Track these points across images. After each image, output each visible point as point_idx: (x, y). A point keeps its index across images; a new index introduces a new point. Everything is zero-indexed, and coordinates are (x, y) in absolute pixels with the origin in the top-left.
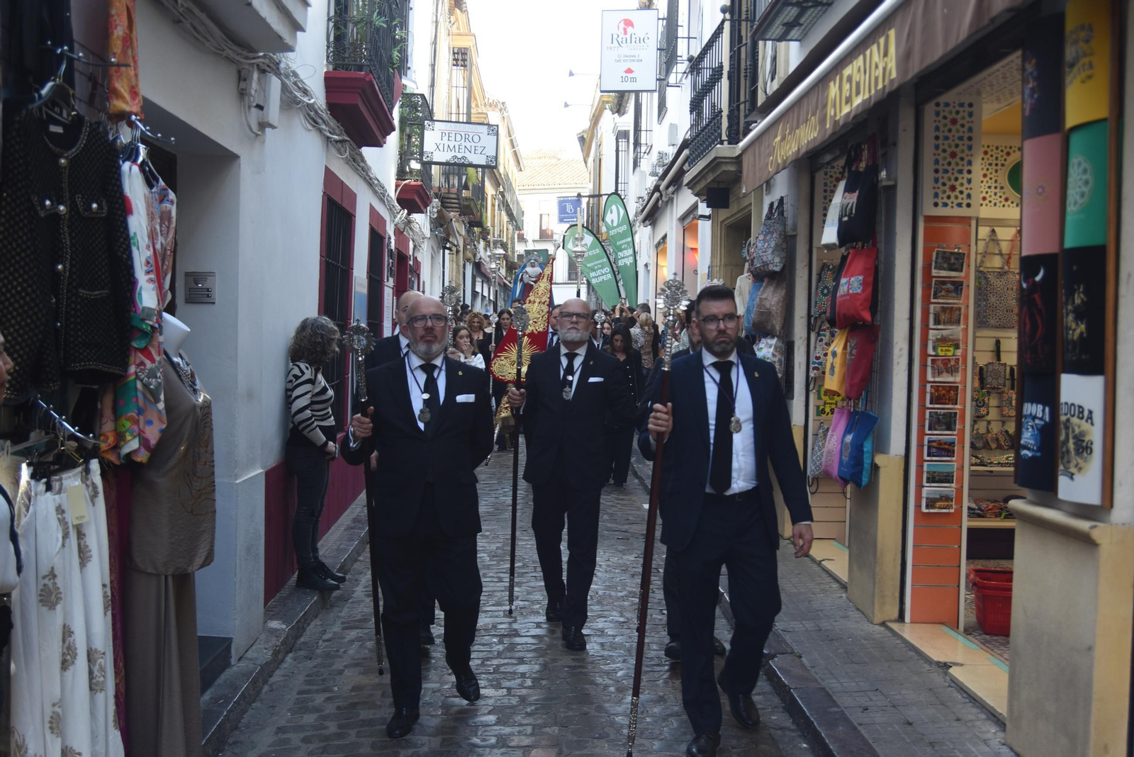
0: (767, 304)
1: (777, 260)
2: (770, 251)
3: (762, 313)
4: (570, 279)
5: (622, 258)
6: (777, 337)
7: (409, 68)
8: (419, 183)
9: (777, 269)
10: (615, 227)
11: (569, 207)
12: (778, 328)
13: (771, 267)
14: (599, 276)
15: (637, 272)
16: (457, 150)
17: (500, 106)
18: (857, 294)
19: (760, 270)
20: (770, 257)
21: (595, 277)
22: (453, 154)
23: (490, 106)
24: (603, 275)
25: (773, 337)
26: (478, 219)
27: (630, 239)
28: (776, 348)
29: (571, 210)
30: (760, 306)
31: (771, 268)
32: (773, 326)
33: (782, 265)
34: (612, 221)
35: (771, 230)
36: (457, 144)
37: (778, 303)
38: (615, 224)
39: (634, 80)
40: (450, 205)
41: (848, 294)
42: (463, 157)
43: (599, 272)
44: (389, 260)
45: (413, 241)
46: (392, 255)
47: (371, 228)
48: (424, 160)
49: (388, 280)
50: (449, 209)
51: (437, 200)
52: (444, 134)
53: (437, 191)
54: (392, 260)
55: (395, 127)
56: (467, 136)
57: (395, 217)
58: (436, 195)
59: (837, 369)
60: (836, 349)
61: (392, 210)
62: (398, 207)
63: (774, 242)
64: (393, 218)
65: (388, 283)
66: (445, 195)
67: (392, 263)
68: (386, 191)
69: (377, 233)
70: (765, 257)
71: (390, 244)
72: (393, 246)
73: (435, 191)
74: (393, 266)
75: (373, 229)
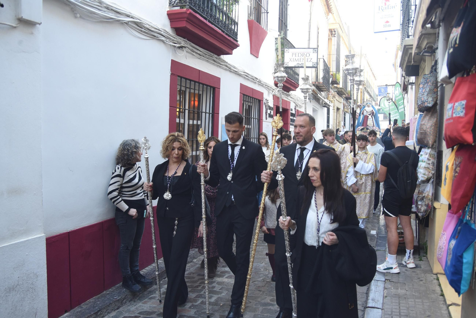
0: (424, 128)
1: (430, 99)
2: (426, 94)
3: (421, 133)
4: (384, 119)
5: (400, 109)
6: (431, 148)
7: (288, 30)
9: (430, 105)
10: (399, 96)
11: (383, 90)
12: (430, 142)
13: (426, 104)
14: (394, 117)
15: (405, 114)
16: (299, 61)
18: (459, 117)
19: (421, 106)
20: (426, 98)
22: (297, 62)
25: (429, 148)
26: (349, 96)
27: (403, 101)
28: (430, 155)
29: (383, 91)
30: (421, 129)
31: (426, 105)
32: (428, 141)
33: (433, 103)
34: (397, 94)
35: (428, 81)
36: (299, 58)
37: (431, 127)
38: (398, 95)
39: (390, 26)
40: (323, 89)
41: (452, 118)
42: (302, 64)
43: (394, 115)
44: (267, 110)
45: (295, 103)
46: (270, 108)
47: (244, 95)
48: (285, 66)
49: (266, 119)
50: (324, 91)
51: (314, 87)
52: (293, 54)
53: (314, 83)
54: (271, 110)
55: (237, 44)
56: (304, 54)
57: (273, 92)
58: (314, 85)
59: (447, 181)
60: (448, 164)
61: (270, 89)
62: (273, 87)
63: (429, 88)
64: (271, 92)
65: (267, 120)
66: (318, 85)
67: (271, 111)
68: (257, 79)
69: (252, 98)
70: (423, 98)
71: (269, 104)
72: (271, 104)
73: (313, 83)
74: (272, 114)
75: (246, 96)
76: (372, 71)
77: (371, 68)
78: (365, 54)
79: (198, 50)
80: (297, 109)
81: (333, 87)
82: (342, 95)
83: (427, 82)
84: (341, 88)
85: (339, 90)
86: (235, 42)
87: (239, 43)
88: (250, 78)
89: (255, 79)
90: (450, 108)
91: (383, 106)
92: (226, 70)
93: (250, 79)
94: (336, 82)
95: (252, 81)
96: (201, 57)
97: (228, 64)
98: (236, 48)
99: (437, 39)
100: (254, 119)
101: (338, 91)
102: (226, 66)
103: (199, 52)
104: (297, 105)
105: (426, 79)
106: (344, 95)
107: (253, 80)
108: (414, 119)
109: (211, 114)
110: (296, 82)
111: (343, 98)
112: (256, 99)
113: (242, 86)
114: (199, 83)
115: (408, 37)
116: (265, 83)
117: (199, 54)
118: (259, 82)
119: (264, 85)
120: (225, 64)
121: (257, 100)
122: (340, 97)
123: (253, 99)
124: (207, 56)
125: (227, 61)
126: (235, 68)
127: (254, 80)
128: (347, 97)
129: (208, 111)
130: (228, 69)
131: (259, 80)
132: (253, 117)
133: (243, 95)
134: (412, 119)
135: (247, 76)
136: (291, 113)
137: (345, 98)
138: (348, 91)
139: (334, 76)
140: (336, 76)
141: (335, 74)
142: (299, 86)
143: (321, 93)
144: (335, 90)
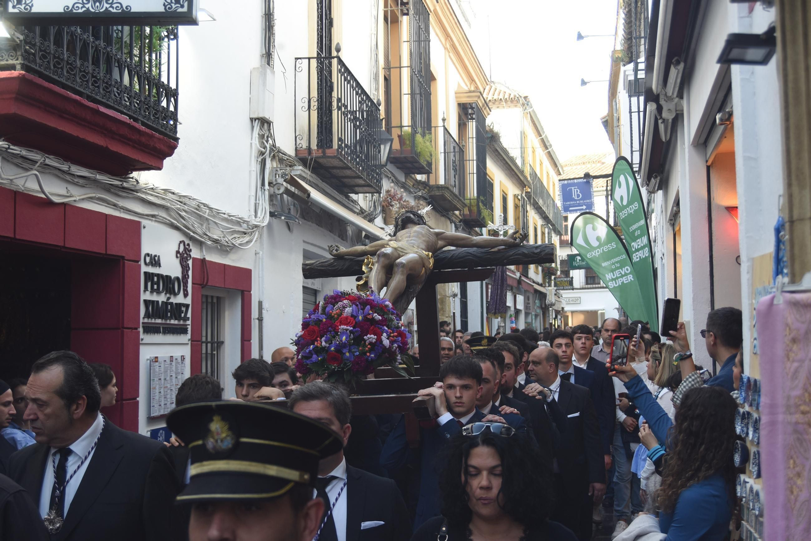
4: (587, 283)
5: (637, 250)
8: (16, 72)
11: (576, 192)
14: (617, 278)
15: (655, 270)
17: (522, 100)
21: (613, 280)
23: (512, 101)
24: (622, 276)
29: (578, 196)
38: (625, 203)
40: (351, 182)
43: (617, 274)
48: (11, 10)
50: (357, 189)
51: (301, 167)
53: (306, 155)
58: (304, 162)
66: (321, 161)
73: (301, 156)
76: (547, 148)
77: (543, 140)
78: (526, 98)
80: (195, 253)
81: (410, 183)
82: (447, 210)
84: (439, 187)
85: (433, 193)
91: (584, 245)
94: (417, 162)
101: (431, 197)
104: (191, 239)
106: (457, 212)
111: (452, 221)
122: (443, 219)
128: (468, 218)
136: (145, 273)
137: (460, 222)
138: (470, 199)
139: (408, 142)
140: (416, 142)
141: (409, 135)
142: (175, 147)
143: (348, 197)
144: (421, 194)
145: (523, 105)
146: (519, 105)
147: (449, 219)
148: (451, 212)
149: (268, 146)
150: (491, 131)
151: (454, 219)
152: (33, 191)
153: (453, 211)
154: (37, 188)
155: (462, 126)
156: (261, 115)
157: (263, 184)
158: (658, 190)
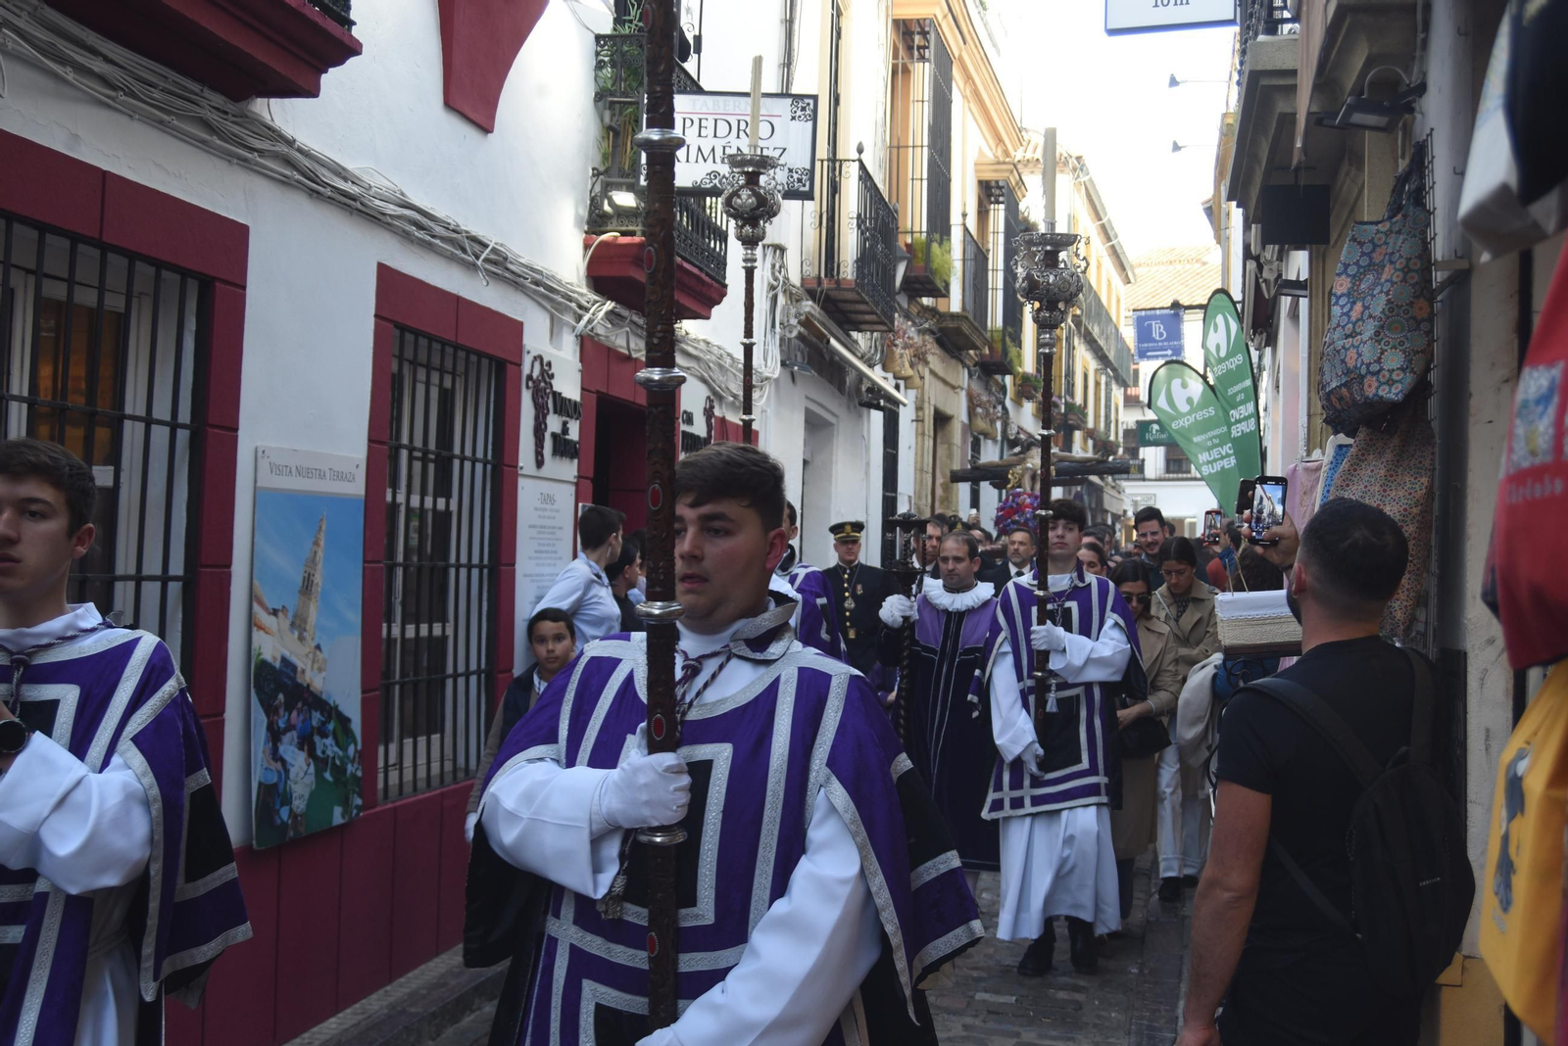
1: (1394, 360)
2: (1369, 329)
5: (1239, 421)
8: (637, 239)
9: (1393, 393)
11: (1157, 329)
13: (1371, 388)
14: (1215, 460)
15: (1263, 450)
17: (1073, 163)
20: (1368, 353)
21: (1209, 462)
22: (710, 167)
24: (1222, 458)
29: (1161, 335)
31: (1370, 392)
33: (1409, 379)
34: (1218, 347)
35: (1377, 257)
36: (719, 144)
38: (1222, 354)
40: (860, 317)
43: (1215, 453)
44: (545, 417)
45: (704, 381)
46: (563, 406)
47: (403, 329)
49: (540, 463)
50: (863, 327)
51: (810, 303)
52: (688, 123)
53: (815, 286)
54: (564, 419)
55: (346, 40)
56: (743, 126)
57: (579, 318)
58: (812, 294)
59: (1521, 882)
60: (1522, 767)
61: (560, 303)
62: (582, 295)
63: (1383, 298)
64: (569, 319)
65: (546, 471)
66: (833, 294)
67: (565, 424)
68: (486, 246)
69: (457, 347)
70: (1352, 353)
71: (553, 382)
72: (569, 385)
73: (809, 286)
74: (574, 433)
75: (417, 333)
76: (1109, 239)
77: (1103, 227)
78: (1079, 158)
79: (93, 51)
80: (717, 412)
81: (914, 310)
82: (960, 349)
83: (1371, 264)
84: (954, 316)
85: (944, 325)
86: (331, 26)
87: (355, 32)
88: (442, 239)
89: (467, 244)
90: (1544, 400)
91: (1167, 408)
92: (285, 182)
93: (437, 241)
94: (931, 282)
95: (452, 258)
96: (112, 93)
97: (300, 150)
98: (339, 61)
99: (1421, 36)
100: (468, 465)
101: (941, 330)
102: (288, 162)
103: (98, 66)
104: (716, 394)
105: (1368, 248)
106: (972, 352)
107: (458, 252)
108: (1306, 470)
109: (184, 426)
110: (707, 274)
111: (965, 365)
112: (480, 355)
113: (389, 280)
114: (105, 248)
115: (1272, 27)
116: (533, 270)
117: (103, 79)
118: (495, 263)
119: (527, 283)
120: (283, 149)
121: (485, 362)
122: (954, 362)
123: (462, 354)
124: (157, 94)
125: (289, 131)
126: (346, 179)
127: (464, 250)
128: (987, 359)
129: (162, 411)
130: (298, 177)
131: (494, 251)
132: (457, 451)
133: (397, 332)
134: (1295, 470)
135: (420, 227)
136: (684, 432)
137: (975, 366)
138: (992, 331)
139: (920, 255)
140: (932, 255)
141: (922, 243)
142: (725, 295)
143: (849, 336)
144: (927, 326)
145: (1075, 169)
146: (1067, 170)
147: (962, 362)
148: (964, 353)
149: (781, 279)
150: (1026, 220)
151: (968, 362)
152: (622, 347)
153: (968, 350)
154: (624, 344)
155: (983, 214)
156: (776, 242)
157: (773, 326)
158: (1265, 347)
